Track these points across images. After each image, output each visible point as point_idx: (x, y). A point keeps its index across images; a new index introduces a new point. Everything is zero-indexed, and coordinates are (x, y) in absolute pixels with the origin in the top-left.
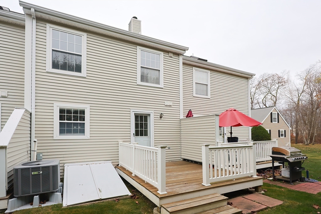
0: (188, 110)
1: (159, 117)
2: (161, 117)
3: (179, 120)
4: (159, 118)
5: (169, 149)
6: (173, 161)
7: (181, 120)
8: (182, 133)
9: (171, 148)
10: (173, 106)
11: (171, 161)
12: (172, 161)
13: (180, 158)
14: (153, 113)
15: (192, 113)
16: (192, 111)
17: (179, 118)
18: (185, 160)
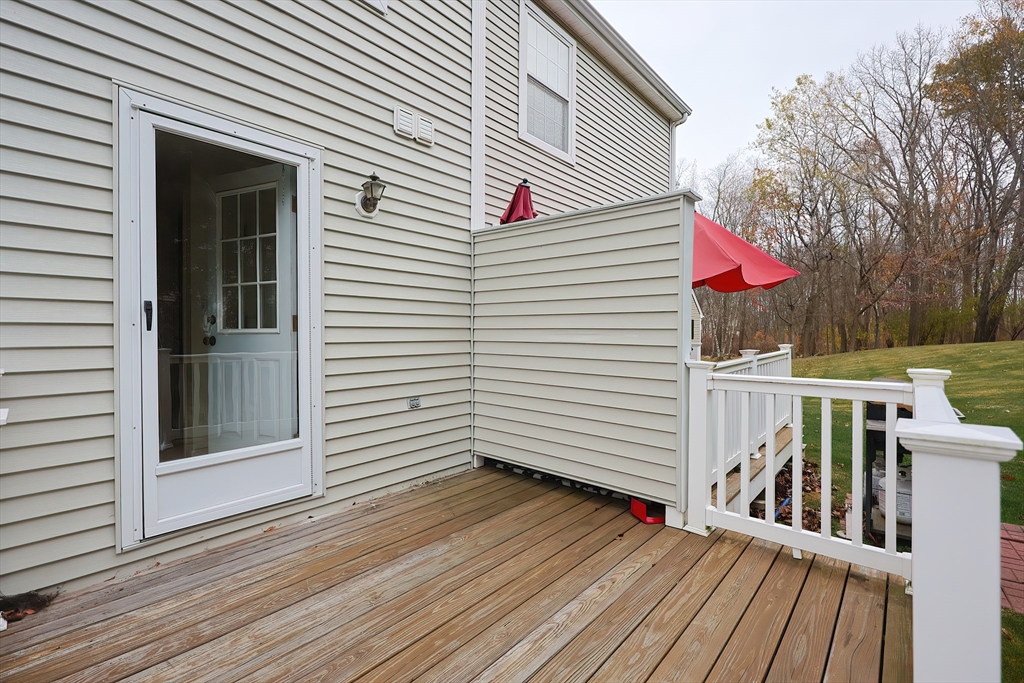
0: (517, 182)
1: (357, 197)
2: (369, 204)
3: (465, 237)
4: (359, 206)
5: (414, 408)
6: (436, 477)
7: (474, 239)
8: (478, 311)
9: (424, 403)
10: (436, 151)
11: (420, 482)
12: (430, 479)
13: (467, 458)
14: (318, 164)
15: (533, 197)
16: (532, 188)
17: (464, 225)
18: (489, 463)
